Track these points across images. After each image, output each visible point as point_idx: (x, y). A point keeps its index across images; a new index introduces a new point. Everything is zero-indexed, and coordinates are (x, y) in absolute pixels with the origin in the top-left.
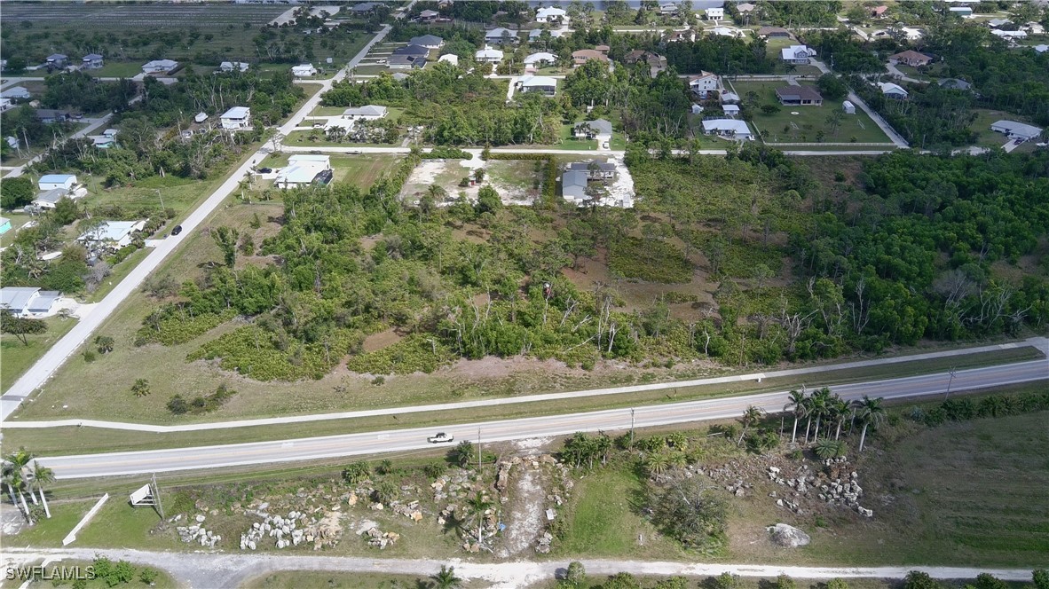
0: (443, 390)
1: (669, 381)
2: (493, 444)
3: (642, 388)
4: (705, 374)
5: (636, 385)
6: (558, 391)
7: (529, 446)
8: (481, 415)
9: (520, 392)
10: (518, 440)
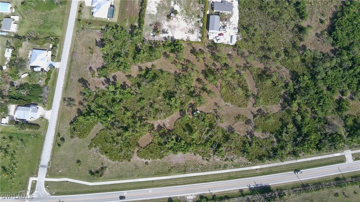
0: (166, 169)
1: (231, 169)
2: (180, 197)
3: (223, 171)
4: (242, 165)
5: (221, 170)
6: (199, 172)
7: (190, 198)
8: (177, 182)
9: (188, 171)
10: (187, 196)
